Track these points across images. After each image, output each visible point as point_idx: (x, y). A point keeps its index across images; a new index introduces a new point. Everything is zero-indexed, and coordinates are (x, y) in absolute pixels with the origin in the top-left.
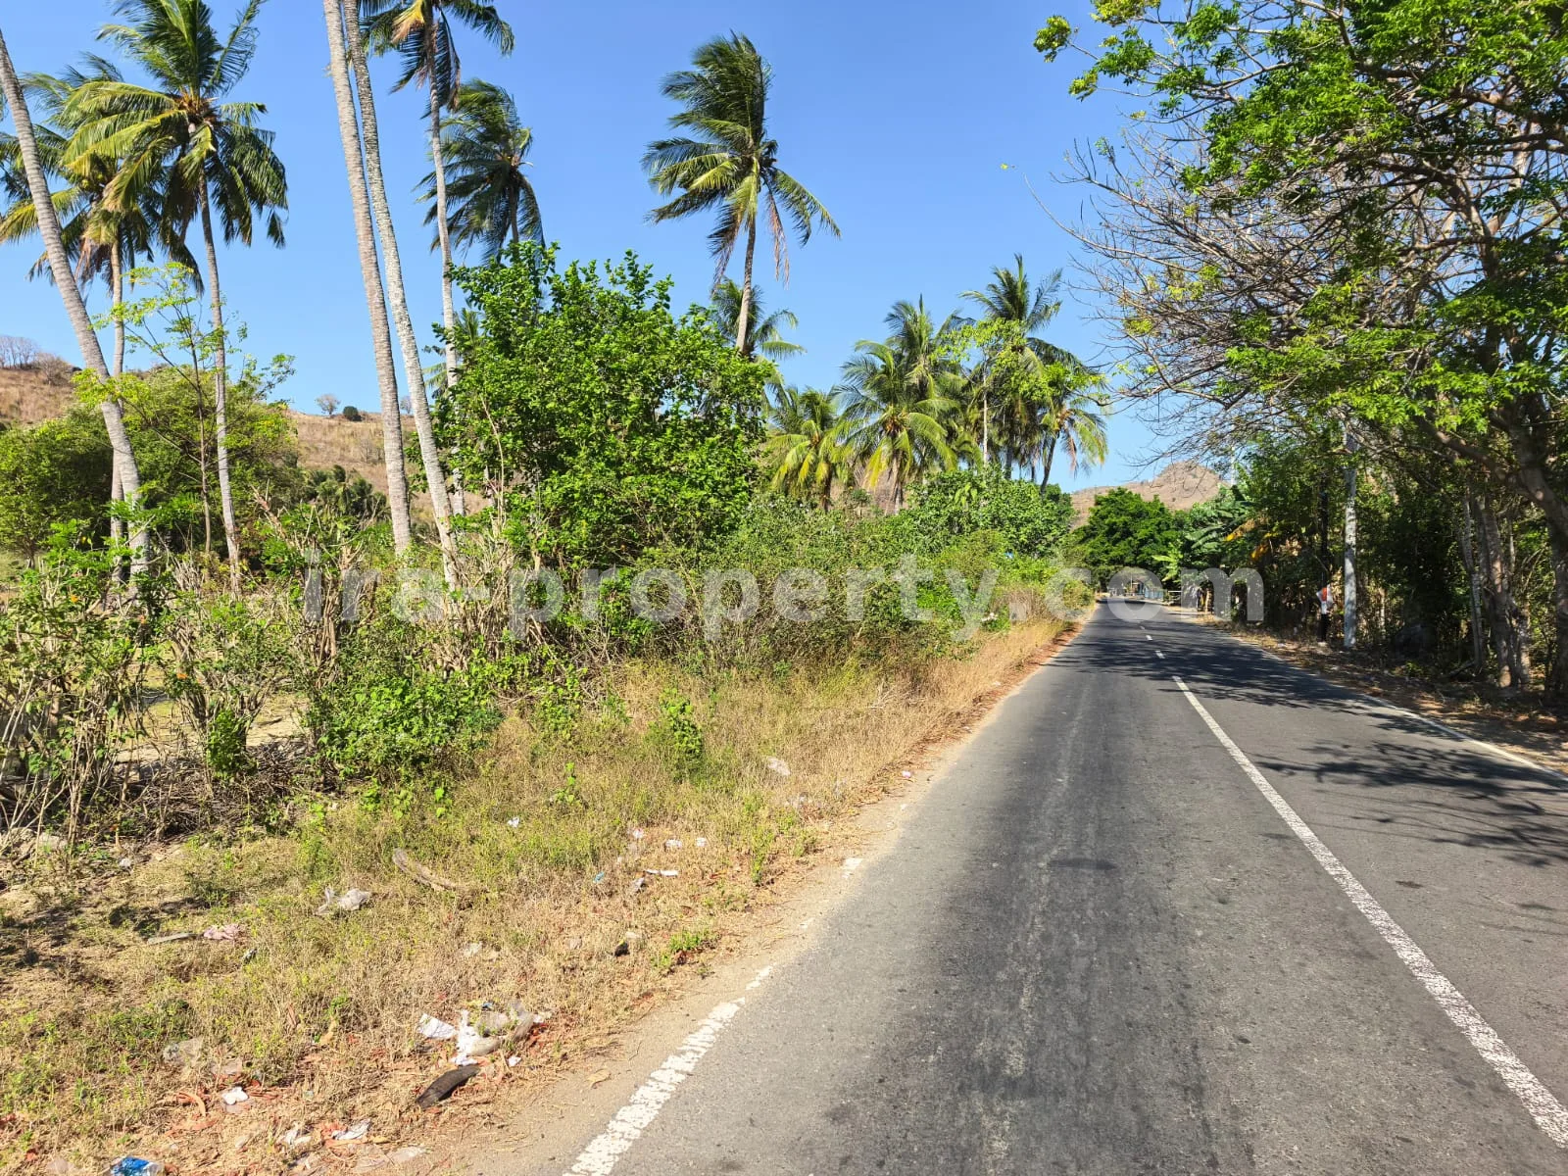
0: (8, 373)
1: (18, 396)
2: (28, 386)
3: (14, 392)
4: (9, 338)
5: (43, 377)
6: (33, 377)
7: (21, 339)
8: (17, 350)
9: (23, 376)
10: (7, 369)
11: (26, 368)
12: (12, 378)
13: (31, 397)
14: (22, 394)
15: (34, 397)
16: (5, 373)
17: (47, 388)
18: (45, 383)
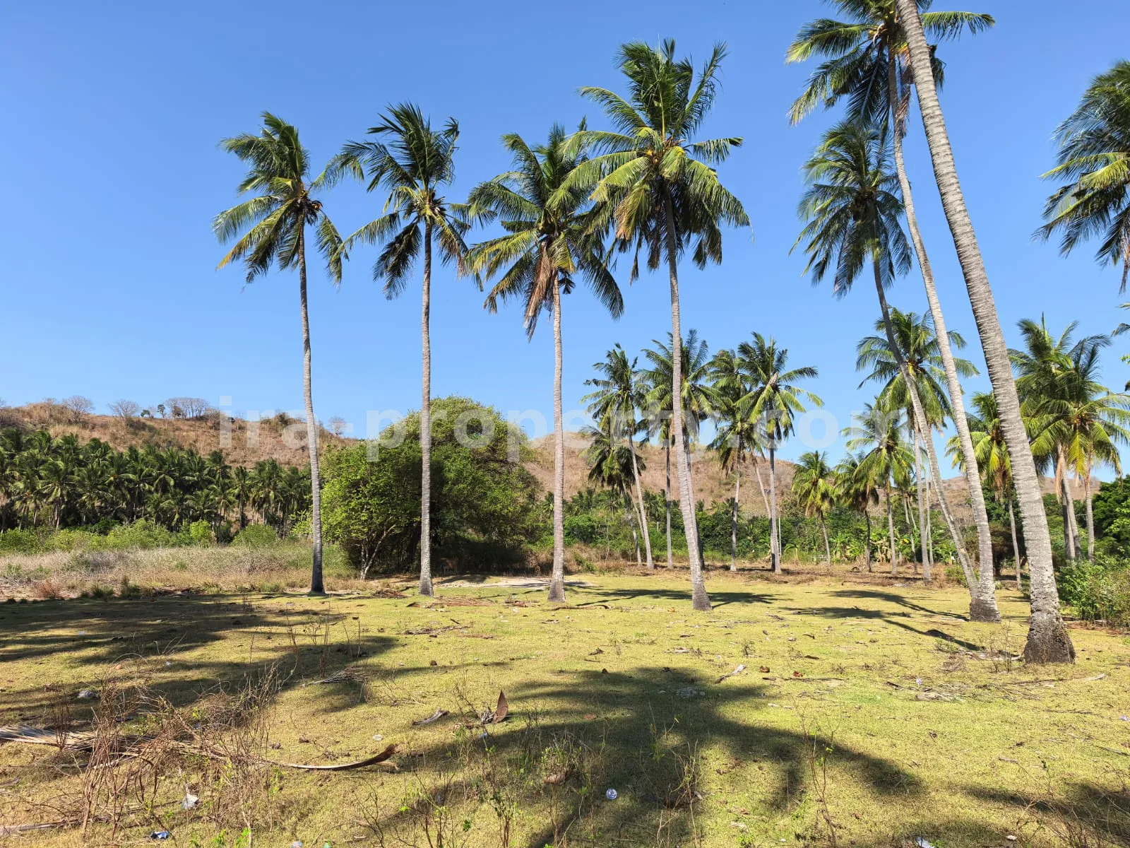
0: (190, 423)
1: (194, 438)
2: (201, 430)
3: (192, 434)
4: (191, 400)
5: (210, 424)
6: (204, 425)
7: (198, 400)
8: (194, 408)
9: (197, 424)
10: (188, 420)
11: (200, 419)
12: (191, 426)
13: (202, 438)
14: (197, 436)
15: (204, 437)
16: (186, 422)
17: (212, 431)
18: (211, 428)
